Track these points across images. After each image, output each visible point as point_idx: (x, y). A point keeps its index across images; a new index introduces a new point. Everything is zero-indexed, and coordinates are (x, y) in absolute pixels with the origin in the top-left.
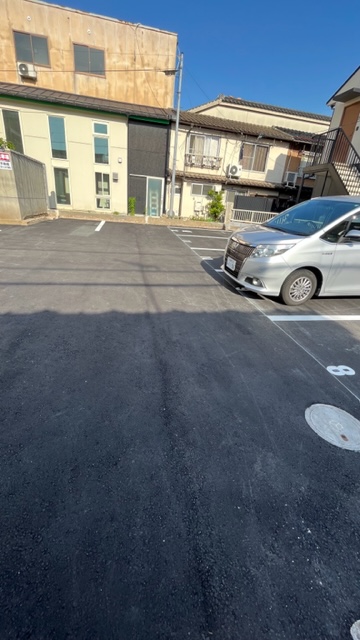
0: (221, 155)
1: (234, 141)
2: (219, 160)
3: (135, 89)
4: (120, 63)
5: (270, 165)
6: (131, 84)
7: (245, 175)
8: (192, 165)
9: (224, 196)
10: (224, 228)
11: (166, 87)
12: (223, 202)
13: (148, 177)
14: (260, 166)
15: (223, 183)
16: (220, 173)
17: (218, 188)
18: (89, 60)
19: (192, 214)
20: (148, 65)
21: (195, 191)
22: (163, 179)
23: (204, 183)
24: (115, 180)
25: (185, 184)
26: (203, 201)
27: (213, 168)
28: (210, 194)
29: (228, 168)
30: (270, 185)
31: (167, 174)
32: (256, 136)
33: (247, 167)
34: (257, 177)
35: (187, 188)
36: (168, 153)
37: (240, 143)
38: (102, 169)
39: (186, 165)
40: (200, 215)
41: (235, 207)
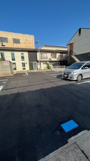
0: (47, 56)
1: (50, 53)
2: (47, 57)
3: (27, 46)
4: (23, 41)
5: (57, 57)
6: (26, 45)
7: (53, 59)
8: (42, 59)
9: (49, 64)
10: (52, 70)
11: (33, 45)
12: (49, 65)
13: (33, 62)
14: (55, 57)
15: (49, 62)
16: (48, 60)
17: (48, 62)
18: (16, 41)
19: (44, 68)
20: (29, 41)
21: (43, 64)
22: (36, 62)
23: (45, 62)
24: (26, 64)
25: (41, 63)
26: (46, 66)
27: (46, 59)
28: (46, 64)
29: (49, 58)
30: (58, 61)
32: (54, 52)
33: (53, 58)
34: (55, 59)
35: (42, 63)
36: (37, 57)
37: (51, 54)
38: (23, 62)
40: (45, 68)
41: (53, 66)
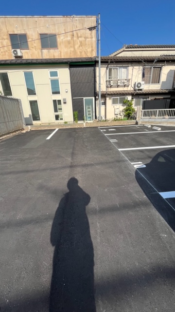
0: (130, 77)
2: (128, 80)
3: (75, 51)
4: (65, 39)
5: (164, 77)
6: (72, 49)
7: (146, 87)
8: (111, 87)
9: (133, 102)
10: (137, 123)
11: (92, 47)
12: (133, 106)
13: (84, 98)
14: (157, 80)
15: (133, 95)
16: (130, 89)
17: (129, 98)
19: (113, 116)
20: (81, 37)
21: (114, 102)
22: (94, 98)
23: (120, 96)
24: (65, 103)
25: (107, 99)
26: (120, 108)
27: (125, 86)
28: (124, 103)
29: (135, 85)
30: (164, 91)
31: (95, 95)
32: (153, 61)
33: (147, 82)
34: (156, 87)
35: (109, 101)
36: (95, 81)
38: (57, 97)
39: (107, 87)
40: (119, 116)
41: (144, 108)
